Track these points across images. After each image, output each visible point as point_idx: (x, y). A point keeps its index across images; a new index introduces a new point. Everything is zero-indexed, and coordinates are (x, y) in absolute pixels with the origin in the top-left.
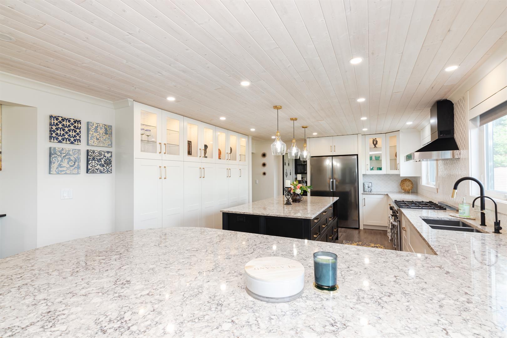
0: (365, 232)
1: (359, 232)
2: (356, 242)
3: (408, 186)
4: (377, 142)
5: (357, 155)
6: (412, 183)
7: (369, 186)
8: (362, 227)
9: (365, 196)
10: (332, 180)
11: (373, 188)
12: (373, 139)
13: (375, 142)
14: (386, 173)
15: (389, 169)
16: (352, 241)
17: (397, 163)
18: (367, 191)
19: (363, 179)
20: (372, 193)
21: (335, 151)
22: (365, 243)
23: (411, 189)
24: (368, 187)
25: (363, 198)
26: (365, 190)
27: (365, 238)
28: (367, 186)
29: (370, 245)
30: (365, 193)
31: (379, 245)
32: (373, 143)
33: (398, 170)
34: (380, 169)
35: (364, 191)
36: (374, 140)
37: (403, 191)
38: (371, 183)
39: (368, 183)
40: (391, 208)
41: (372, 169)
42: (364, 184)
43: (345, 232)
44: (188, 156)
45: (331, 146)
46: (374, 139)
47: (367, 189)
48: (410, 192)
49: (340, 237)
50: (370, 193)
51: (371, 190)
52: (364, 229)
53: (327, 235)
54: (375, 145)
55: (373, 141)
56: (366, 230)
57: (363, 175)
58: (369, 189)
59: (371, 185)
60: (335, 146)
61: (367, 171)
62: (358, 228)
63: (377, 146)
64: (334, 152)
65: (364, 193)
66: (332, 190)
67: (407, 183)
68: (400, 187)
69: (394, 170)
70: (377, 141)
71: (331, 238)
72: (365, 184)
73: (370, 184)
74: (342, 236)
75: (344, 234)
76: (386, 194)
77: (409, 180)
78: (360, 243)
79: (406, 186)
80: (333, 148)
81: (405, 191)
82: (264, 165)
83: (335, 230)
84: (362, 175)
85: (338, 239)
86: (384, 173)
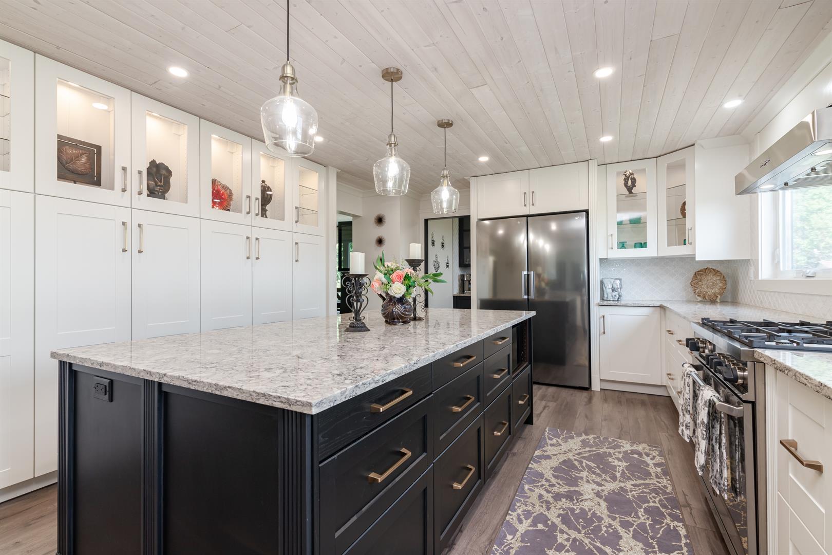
0: (605, 400)
1: (590, 400)
2: (581, 435)
3: (711, 285)
4: (634, 181)
5: (587, 212)
6: (723, 279)
7: (615, 286)
8: (596, 386)
9: (604, 311)
10: (526, 273)
11: (623, 293)
12: (626, 175)
13: (630, 183)
14: (656, 255)
15: (666, 245)
16: (569, 432)
17: (688, 226)
18: (610, 298)
19: (600, 271)
20: (623, 303)
21: (533, 205)
22: (606, 439)
23: (721, 294)
24: (613, 290)
25: (601, 314)
26: (606, 296)
27: (605, 420)
28: (610, 286)
29: (619, 447)
30: (605, 303)
31: (645, 445)
32: (626, 185)
33: (691, 244)
34: (643, 245)
35: (602, 299)
36: (628, 178)
37: (699, 299)
38: (620, 280)
39: (612, 281)
40: (693, 345)
41: (622, 245)
42: (602, 283)
43: (554, 398)
44: (58, 180)
45: (525, 193)
46: (628, 173)
47: (610, 295)
48: (718, 300)
49: (539, 415)
50: (617, 302)
51: (620, 296)
52: (601, 389)
53: (479, 430)
54: (630, 190)
55: (625, 179)
56: (606, 392)
57: (601, 259)
58: (614, 294)
59: (621, 284)
60: (533, 192)
61: (610, 251)
62: (588, 389)
63: (634, 190)
64: (531, 207)
65: (602, 303)
66: (526, 297)
67: (711, 279)
68: (690, 289)
69: (678, 247)
70: (634, 179)
71: (499, 434)
72: (605, 281)
73: (618, 282)
74: (546, 411)
75: (552, 405)
76: (658, 304)
77: (716, 272)
78: (591, 437)
79: (707, 288)
80: (528, 196)
81: (704, 297)
82: (380, 241)
83: (520, 402)
84: (598, 261)
85: (532, 424)
86: (655, 255)
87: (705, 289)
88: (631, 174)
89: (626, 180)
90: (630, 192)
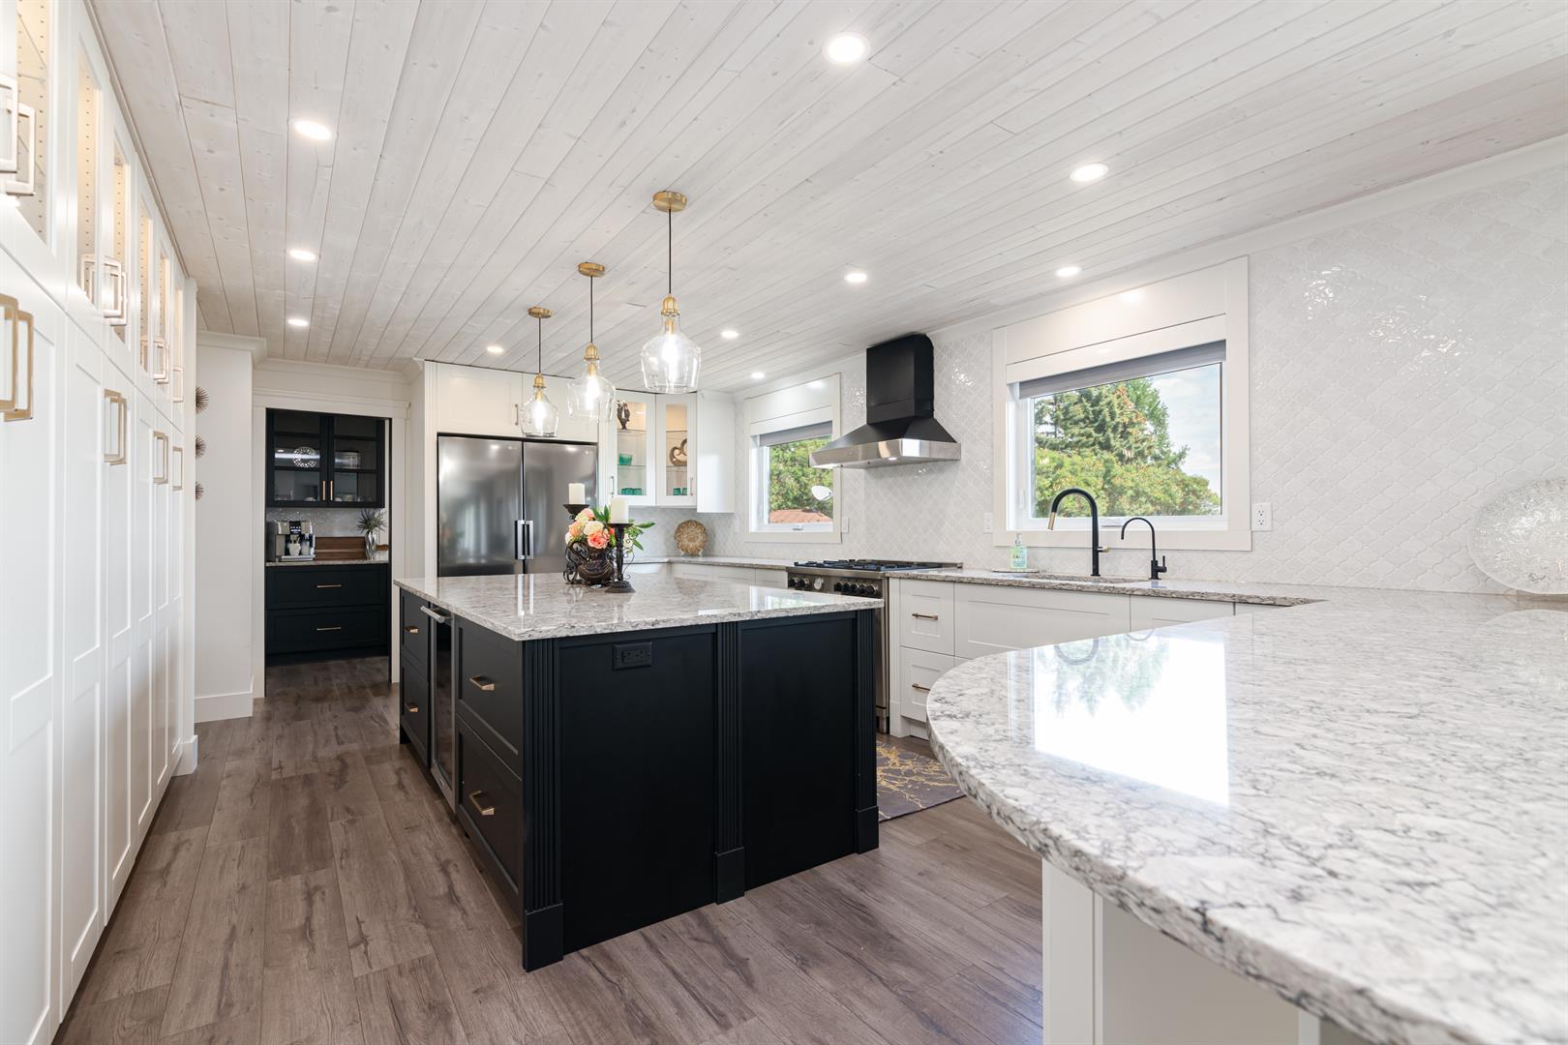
4: (627, 415)
5: (597, 445)
6: (704, 532)
10: (522, 521)
12: (619, 405)
13: (623, 415)
15: (665, 493)
17: (690, 476)
23: (703, 548)
32: (619, 417)
33: (692, 494)
34: (640, 491)
36: (622, 409)
37: (683, 553)
45: (516, 405)
46: (622, 404)
48: (700, 554)
54: (624, 424)
61: (612, 496)
66: (522, 557)
67: (693, 531)
68: (675, 542)
69: (673, 497)
70: (628, 411)
77: (698, 525)
79: (691, 540)
81: (687, 551)
86: (653, 504)
87: (686, 542)
88: (625, 405)
89: (619, 411)
90: (624, 427)
